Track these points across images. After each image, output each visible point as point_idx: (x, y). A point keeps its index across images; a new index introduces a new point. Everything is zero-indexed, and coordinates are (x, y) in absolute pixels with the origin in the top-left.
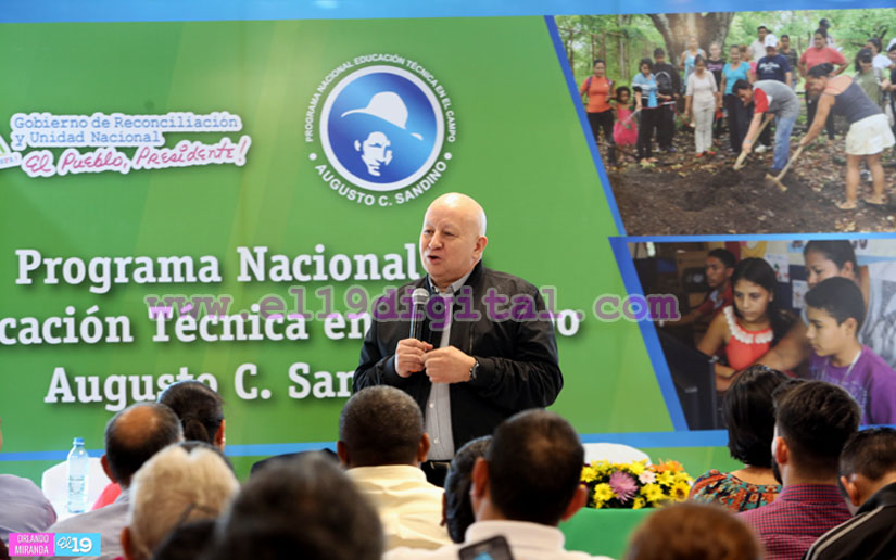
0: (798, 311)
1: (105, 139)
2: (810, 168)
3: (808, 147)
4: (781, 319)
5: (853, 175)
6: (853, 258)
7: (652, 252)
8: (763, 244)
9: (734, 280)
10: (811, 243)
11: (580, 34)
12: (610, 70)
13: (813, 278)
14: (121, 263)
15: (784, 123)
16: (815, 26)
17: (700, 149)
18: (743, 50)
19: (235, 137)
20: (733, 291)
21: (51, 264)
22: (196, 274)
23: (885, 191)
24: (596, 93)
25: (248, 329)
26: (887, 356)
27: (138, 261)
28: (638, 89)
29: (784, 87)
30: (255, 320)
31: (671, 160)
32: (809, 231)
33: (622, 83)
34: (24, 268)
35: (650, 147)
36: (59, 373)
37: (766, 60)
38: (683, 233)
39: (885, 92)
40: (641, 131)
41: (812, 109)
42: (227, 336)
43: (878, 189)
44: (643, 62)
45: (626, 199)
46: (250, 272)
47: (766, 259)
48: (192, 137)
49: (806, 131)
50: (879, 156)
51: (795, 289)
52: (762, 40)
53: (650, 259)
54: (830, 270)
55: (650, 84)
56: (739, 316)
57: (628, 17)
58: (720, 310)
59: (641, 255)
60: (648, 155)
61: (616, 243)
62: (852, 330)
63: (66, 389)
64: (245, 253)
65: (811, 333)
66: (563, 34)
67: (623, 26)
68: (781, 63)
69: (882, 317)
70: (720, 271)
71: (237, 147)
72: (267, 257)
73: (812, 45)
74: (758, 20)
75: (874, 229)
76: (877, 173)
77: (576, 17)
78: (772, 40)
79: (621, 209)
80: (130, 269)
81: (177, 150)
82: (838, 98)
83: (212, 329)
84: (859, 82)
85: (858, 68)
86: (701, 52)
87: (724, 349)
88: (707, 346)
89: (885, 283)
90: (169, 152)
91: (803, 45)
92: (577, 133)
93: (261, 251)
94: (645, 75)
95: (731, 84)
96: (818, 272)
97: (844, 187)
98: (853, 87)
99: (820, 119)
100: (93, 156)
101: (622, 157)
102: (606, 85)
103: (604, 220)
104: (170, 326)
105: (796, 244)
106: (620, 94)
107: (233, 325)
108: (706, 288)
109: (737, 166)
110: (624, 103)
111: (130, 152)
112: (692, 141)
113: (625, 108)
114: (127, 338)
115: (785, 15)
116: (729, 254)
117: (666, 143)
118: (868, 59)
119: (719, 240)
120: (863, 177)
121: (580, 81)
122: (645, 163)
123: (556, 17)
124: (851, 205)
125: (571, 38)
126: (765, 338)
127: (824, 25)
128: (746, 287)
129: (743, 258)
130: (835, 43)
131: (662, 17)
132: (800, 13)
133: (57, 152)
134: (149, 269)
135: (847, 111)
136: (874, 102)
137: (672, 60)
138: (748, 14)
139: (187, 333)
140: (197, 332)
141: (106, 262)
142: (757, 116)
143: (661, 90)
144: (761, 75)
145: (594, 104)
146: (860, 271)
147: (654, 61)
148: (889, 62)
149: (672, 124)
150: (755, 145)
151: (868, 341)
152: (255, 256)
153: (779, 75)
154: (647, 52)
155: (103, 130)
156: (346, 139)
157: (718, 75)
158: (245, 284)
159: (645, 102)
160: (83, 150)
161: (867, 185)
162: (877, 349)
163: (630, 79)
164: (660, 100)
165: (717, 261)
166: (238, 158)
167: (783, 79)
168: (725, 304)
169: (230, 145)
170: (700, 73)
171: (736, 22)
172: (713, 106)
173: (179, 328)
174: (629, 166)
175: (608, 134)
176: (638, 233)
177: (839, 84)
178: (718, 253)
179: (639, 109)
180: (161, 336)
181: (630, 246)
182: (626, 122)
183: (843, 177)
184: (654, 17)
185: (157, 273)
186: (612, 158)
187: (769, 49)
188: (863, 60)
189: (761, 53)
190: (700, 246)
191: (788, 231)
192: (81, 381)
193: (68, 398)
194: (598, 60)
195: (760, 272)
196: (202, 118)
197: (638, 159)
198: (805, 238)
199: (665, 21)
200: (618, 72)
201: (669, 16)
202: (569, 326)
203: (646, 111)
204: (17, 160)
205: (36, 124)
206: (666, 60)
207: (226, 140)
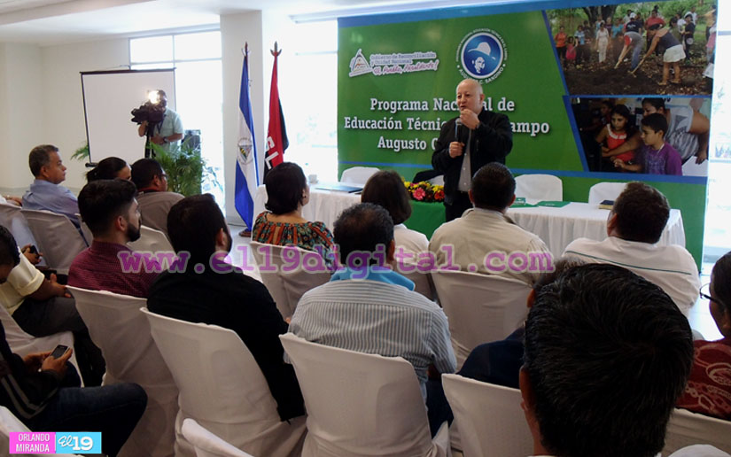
0: (638, 127)
1: (396, 62)
2: (647, 68)
3: (647, 59)
4: (631, 129)
5: (666, 71)
6: (663, 106)
7: (579, 101)
8: (625, 99)
9: (612, 113)
10: (645, 99)
11: (555, 17)
13: (646, 113)
14: (399, 103)
15: (637, 49)
16: (652, 8)
17: (600, 61)
18: (621, 20)
19: (434, 60)
20: (611, 118)
21: (380, 103)
22: (421, 107)
23: (680, 77)
24: (560, 40)
25: (436, 126)
26: (675, 147)
27: (404, 102)
28: (577, 37)
29: (638, 34)
30: (438, 123)
32: (645, 94)
33: (570, 35)
34: (373, 104)
35: (580, 60)
36: (382, 138)
37: (630, 24)
38: (592, 94)
39: (682, 35)
40: (577, 54)
41: (649, 43)
42: (430, 128)
43: (677, 76)
44: (580, 26)
45: (569, 80)
46: (437, 107)
47: (626, 105)
48: (421, 61)
49: (646, 52)
50: (678, 63)
51: (637, 118)
52: (629, 15)
53: (578, 104)
54: (653, 110)
55: (581, 35)
56: (613, 128)
57: (574, 9)
58: (605, 125)
59: (574, 103)
60: (580, 63)
61: (565, 98)
62: (661, 136)
63: (383, 143)
64: (435, 99)
65: (643, 136)
66: (548, 17)
67: (572, 13)
68: (637, 24)
69: (675, 130)
70: (606, 109)
71: (435, 64)
72: (443, 102)
73: (651, 16)
74: (628, 7)
75: (674, 94)
76: (677, 69)
77: (553, 10)
78: (633, 15)
80: (402, 105)
81: (416, 65)
82: (661, 38)
83: (425, 126)
84: (671, 31)
85: (671, 25)
86: (603, 21)
87: (606, 140)
88: (599, 139)
89: (677, 116)
90: (414, 66)
92: (552, 55)
93: (441, 100)
94: (580, 32)
95: (615, 34)
96: (648, 111)
97: (661, 76)
98: (668, 33)
99: (652, 48)
100: (392, 68)
101: (569, 65)
102: (564, 37)
103: (560, 89)
104: (413, 123)
105: (639, 99)
106: (569, 40)
107: (432, 125)
108: (600, 116)
109: (616, 67)
110: (571, 43)
111: (403, 66)
112: (598, 57)
113: (571, 45)
114: (401, 128)
115: (639, 5)
116: (611, 103)
117: (587, 59)
118: (676, 22)
119: (606, 97)
120: (670, 72)
121: (554, 35)
122: (578, 66)
123: (546, 11)
124: (664, 83)
125: (551, 18)
126: (623, 137)
127: (656, 8)
128: (617, 116)
129: (616, 104)
130: (661, 16)
131: (588, 8)
132: (646, 3)
133: (382, 67)
134: (407, 105)
135: (665, 43)
136: (677, 40)
137: (591, 25)
138: (624, 5)
139: (418, 127)
140: (421, 127)
141: (395, 103)
142: (625, 47)
143: (586, 37)
144: (628, 30)
145: (559, 44)
146: (666, 111)
147: (584, 26)
148: (685, 23)
149: (589, 51)
150: (624, 59)
151: (668, 140)
152: (439, 101)
153: (636, 30)
155: (395, 60)
156: (470, 59)
157: (609, 31)
158: (435, 111)
159: (579, 42)
160: (389, 66)
161: (672, 75)
162: (672, 144)
163: (574, 33)
164: (585, 41)
165: (605, 106)
166: (435, 68)
167: (637, 32)
168: (608, 123)
169: (432, 63)
170: (602, 30)
171: (619, 8)
172: (607, 44)
173: (415, 125)
174: (572, 68)
175: (564, 55)
176: (574, 94)
177: (662, 32)
178: (606, 102)
179: (577, 45)
180: (410, 128)
181: (571, 99)
182: (571, 50)
183: (662, 72)
184: (584, 9)
185: (410, 107)
186: (565, 64)
187: (632, 19)
188: (673, 22)
189: (629, 21)
190: (599, 99)
191: (637, 94)
192: (387, 141)
193: (384, 146)
194: (562, 26)
195: (623, 110)
196: (425, 54)
197: (575, 65)
198: (643, 97)
199: (589, 10)
200: (569, 31)
201: (590, 7)
202: (545, 129)
203: (579, 46)
204: (371, 70)
205: (376, 58)
206: (589, 25)
207: (431, 61)
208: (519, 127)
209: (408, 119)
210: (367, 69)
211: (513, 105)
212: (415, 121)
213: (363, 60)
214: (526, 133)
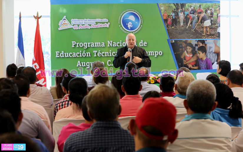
0: (196, 51)
1: (86, 23)
2: (198, 28)
3: (198, 25)
4: (194, 53)
5: (205, 30)
6: (205, 43)
7: (174, 42)
8: (191, 40)
9: (186, 46)
10: (198, 40)
11: (162, 6)
12: (167, 12)
13: (199, 46)
14: (89, 44)
15: (194, 21)
16: (199, 6)
17: (181, 25)
18: (188, 9)
19: (107, 23)
20: (186, 48)
21: (77, 44)
22: (101, 45)
23: (210, 32)
24: (165, 16)
25: (109, 55)
26: (210, 59)
27: (92, 43)
28: (171, 15)
29: (194, 15)
30: (110, 53)
31: (177, 27)
32: (198, 38)
34: (73, 44)
35: (173, 25)
36: (79, 62)
37: (191, 11)
38: (179, 39)
39: (209, 16)
40: (172, 22)
41: (198, 19)
42: (106, 55)
43: (208, 32)
44: (172, 11)
45: (170, 33)
46: (110, 45)
47: (191, 43)
48: (100, 23)
49: (197, 22)
50: (209, 27)
51: (196, 48)
52: (191, 8)
53: (173, 43)
54: (201, 45)
55: (173, 14)
56: (187, 52)
58: (184, 51)
59: (172, 42)
60: (173, 26)
61: (168, 40)
62: (205, 54)
63: (80, 64)
65: (198, 55)
66: (160, 6)
67: (169, 5)
68: (194, 12)
69: (209, 52)
70: (184, 45)
71: (107, 24)
72: (112, 42)
73: (198, 9)
74: (190, 5)
75: (208, 38)
76: (208, 29)
77: (162, 4)
78: (192, 8)
79: (169, 35)
80: (90, 45)
81: (98, 25)
82: (202, 17)
83: (103, 54)
84: (206, 15)
85: (205, 12)
86: (181, 9)
87: (185, 57)
88: (182, 57)
89: (209, 47)
90: (97, 25)
91: (197, 9)
92: (162, 23)
93: (111, 41)
94: (173, 13)
95: (186, 15)
96: (199, 45)
97: (203, 31)
98: (205, 15)
99: (200, 21)
100: (84, 26)
101: (169, 26)
102: (166, 15)
103: (167, 37)
104: (97, 53)
105: (196, 40)
107: (107, 54)
108: (182, 48)
109: (187, 28)
110: (169, 17)
111: (90, 25)
112: (180, 24)
113: (169, 18)
114: (90, 56)
115: (194, 4)
116: (186, 42)
117: (176, 24)
118: (207, 11)
119: (184, 40)
120: (206, 30)
121: (162, 14)
122: (173, 27)
123: (159, 4)
124: (204, 34)
125: (161, 7)
126: (191, 56)
127: (200, 5)
128: (188, 47)
129: (188, 43)
130: (202, 9)
132: (196, 4)
133: (78, 25)
134: (93, 45)
135: (204, 19)
136: (208, 18)
137: (177, 11)
138: (188, 4)
139: (99, 55)
140: (101, 55)
141: (86, 43)
142: (190, 20)
143: (175, 15)
144: (191, 13)
145: (165, 18)
146: (206, 45)
147: (174, 11)
148: (210, 12)
149: (177, 21)
150: (190, 25)
151: (207, 56)
152: (110, 42)
153: (193, 13)
155: (86, 22)
157: (184, 13)
158: (109, 47)
159: (173, 17)
161: (207, 31)
162: (208, 57)
163: (170, 14)
164: (175, 17)
165: (184, 43)
166: (108, 26)
167: (194, 14)
168: (185, 50)
169: (106, 24)
170: (181, 13)
171: (187, 5)
172: (183, 18)
174: (170, 28)
175: (167, 23)
176: (172, 39)
177: (202, 15)
178: (184, 42)
179: (172, 18)
180: (95, 56)
181: (170, 41)
182: (170, 21)
183: (203, 30)
184: (174, 4)
185: (94, 45)
186: (167, 26)
187: (192, 9)
188: (206, 11)
189: (191, 10)
190: (181, 41)
191: (195, 38)
192: (82, 63)
193: (80, 66)
194: (165, 10)
195: (190, 45)
196: (102, 20)
197: (172, 27)
198: (197, 40)
199: (176, 5)
200: (168, 12)
202: (160, 54)
203: (173, 19)
204: (72, 27)
205: (75, 21)
206: (176, 11)
207: (106, 23)
208: (149, 53)
209: (94, 51)
210: (69, 26)
211: (146, 44)
212: (98, 52)
213: (67, 22)
214: (153, 55)
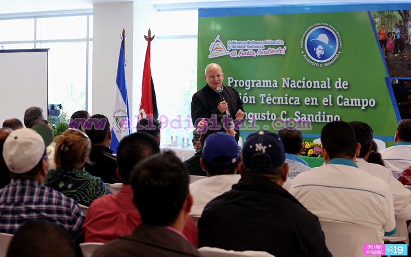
1: (250, 47)
7: (397, 82)
11: (377, 17)
12: (386, 27)
14: (253, 81)
19: (282, 47)
21: (236, 81)
22: (272, 85)
24: (382, 34)
25: (284, 101)
27: (257, 81)
28: (394, 33)
30: (286, 98)
31: (403, 54)
33: (389, 31)
34: (229, 82)
35: (397, 51)
38: (406, 77)
40: (395, 45)
42: (279, 103)
44: (395, 25)
45: (389, 65)
46: (286, 85)
48: (271, 47)
53: (396, 84)
55: (398, 31)
57: (391, 12)
59: (394, 83)
60: (397, 53)
61: (386, 79)
64: (284, 79)
66: (373, 17)
67: (390, 14)
71: (283, 50)
72: (290, 81)
77: (376, 12)
79: (388, 68)
80: (255, 83)
81: (267, 50)
83: (275, 101)
90: (266, 51)
93: (288, 79)
94: (396, 29)
100: (247, 52)
101: (389, 54)
102: (385, 32)
103: (383, 72)
104: (265, 98)
106: (389, 34)
107: (281, 99)
110: (390, 37)
111: (256, 51)
112: (410, 49)
113: (390, 39)
114: (254, 102)
117: (402, 49)
121: (377, 31)
122: (396, 55)
123: (371, 12)
125: (375, 18)
131: (401, 11)
133: (238, 51)
134: (260, 83)
137: (404, 24)
139: (269, 101)
140: (271, 101)
141: (249, 81)
143: (401, 33)
145: (381, 37)
147: (399, 25)
149: (404, 44)
152: (287, 80)
154: (397, 22)
155: (249, 45)
158: (284, 88)
159: (396, 37)
160: (244, 50)
163: (392, 30)
164: (400, 36)
166: (283, 53)
169: (281, 49)
173: (267, 100)
174: (391, 56)
175: (385, 47)
176: (393, 77)
179: (394, 39)
180: (262, 102)
181: (391, 80)
182: (390, 43)
184: (399, 11)
185: (262, 84)
186: (386, 54)
194: (383, 24)
196: (274, 41)
197: (394, 54)
199: (402, 13)
200: (388, 28)
201: (403, 11)
202: (372, 104)
203: (396, 40)
204: (228, 53)
205: (233, 43)
206: (403, 24)
207: (280, 47)
209: (260, 95)
210: (224, 52)
211: (347, 84)
212: (266, 96)
213: (221, 45)
214: (358, 106)
